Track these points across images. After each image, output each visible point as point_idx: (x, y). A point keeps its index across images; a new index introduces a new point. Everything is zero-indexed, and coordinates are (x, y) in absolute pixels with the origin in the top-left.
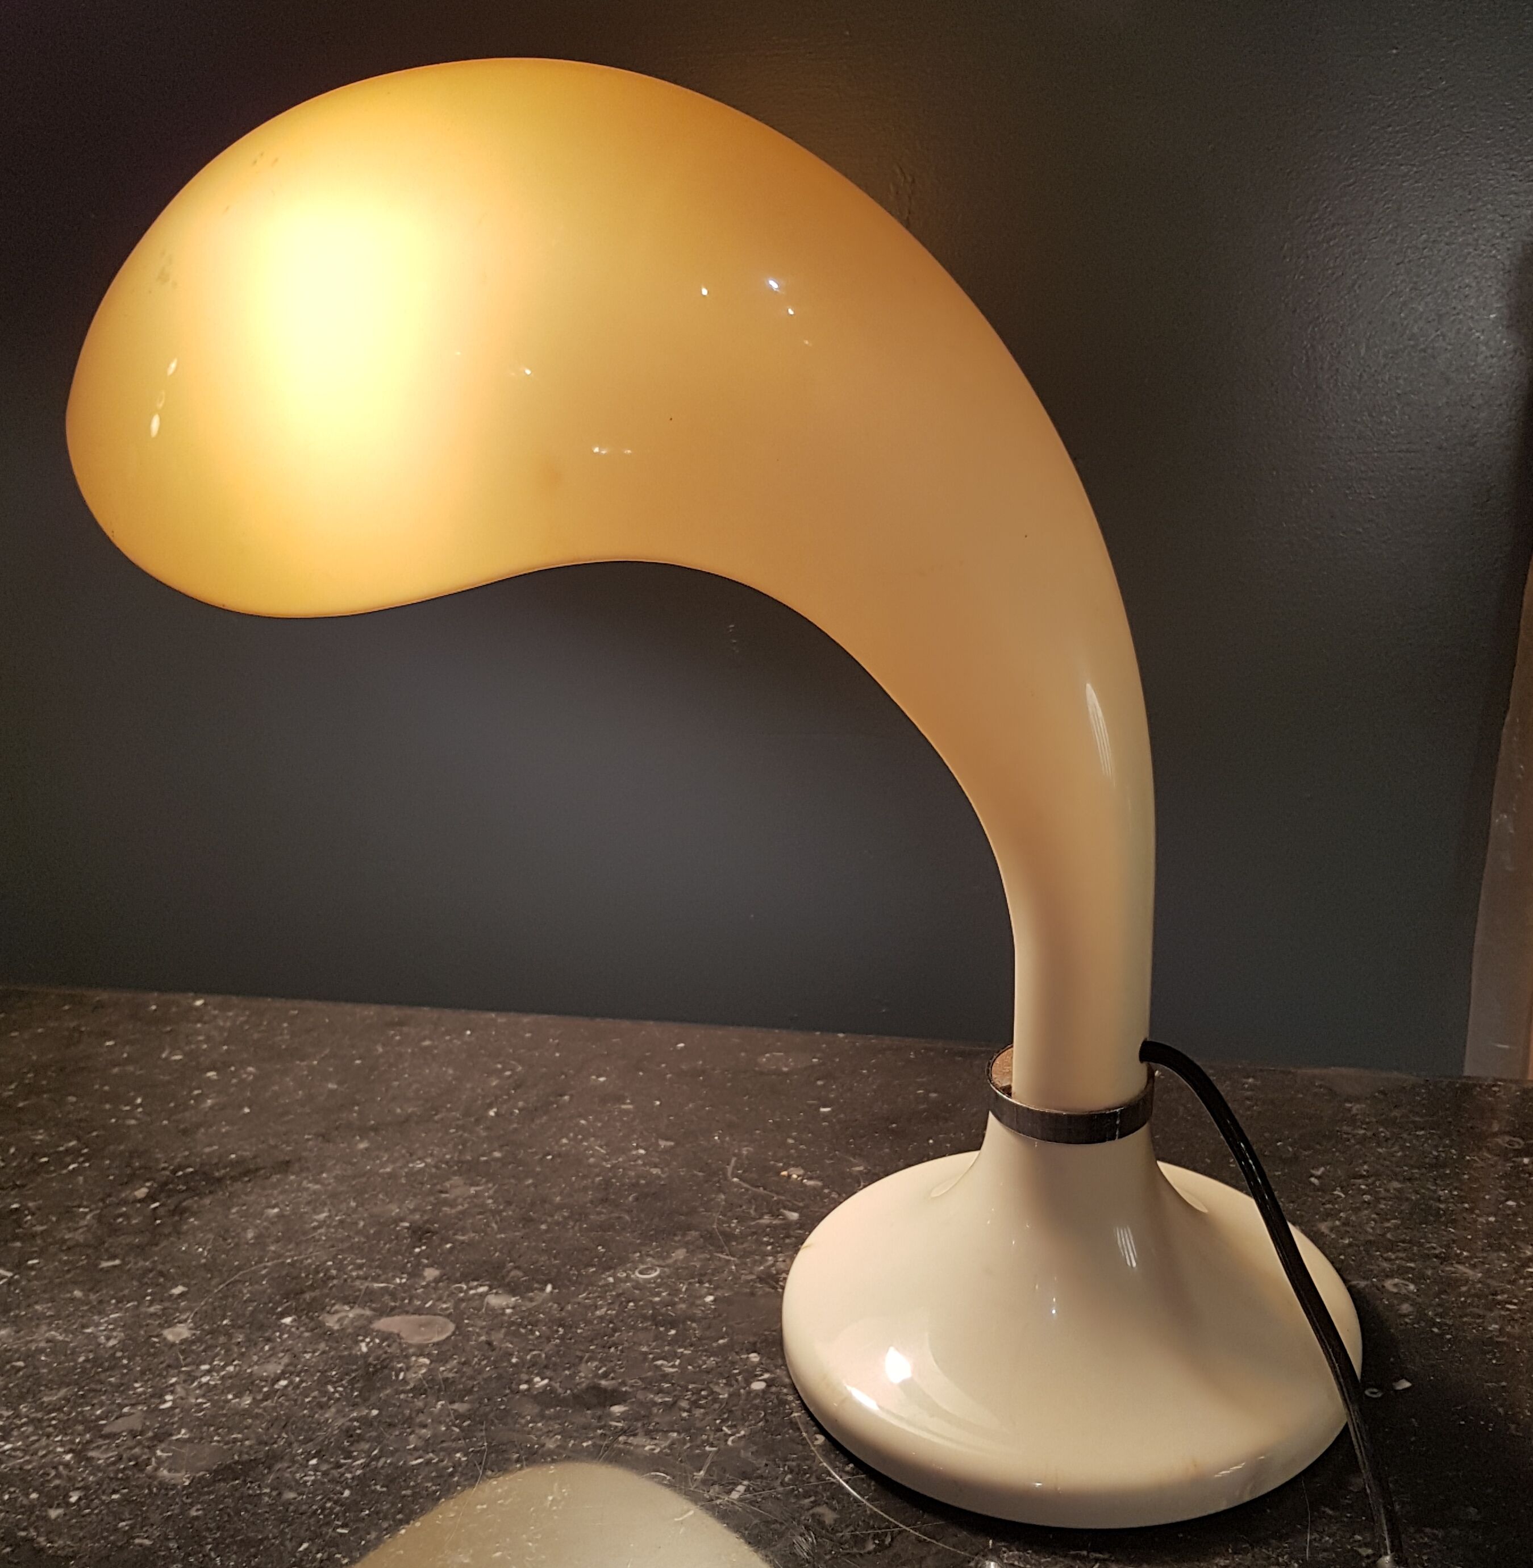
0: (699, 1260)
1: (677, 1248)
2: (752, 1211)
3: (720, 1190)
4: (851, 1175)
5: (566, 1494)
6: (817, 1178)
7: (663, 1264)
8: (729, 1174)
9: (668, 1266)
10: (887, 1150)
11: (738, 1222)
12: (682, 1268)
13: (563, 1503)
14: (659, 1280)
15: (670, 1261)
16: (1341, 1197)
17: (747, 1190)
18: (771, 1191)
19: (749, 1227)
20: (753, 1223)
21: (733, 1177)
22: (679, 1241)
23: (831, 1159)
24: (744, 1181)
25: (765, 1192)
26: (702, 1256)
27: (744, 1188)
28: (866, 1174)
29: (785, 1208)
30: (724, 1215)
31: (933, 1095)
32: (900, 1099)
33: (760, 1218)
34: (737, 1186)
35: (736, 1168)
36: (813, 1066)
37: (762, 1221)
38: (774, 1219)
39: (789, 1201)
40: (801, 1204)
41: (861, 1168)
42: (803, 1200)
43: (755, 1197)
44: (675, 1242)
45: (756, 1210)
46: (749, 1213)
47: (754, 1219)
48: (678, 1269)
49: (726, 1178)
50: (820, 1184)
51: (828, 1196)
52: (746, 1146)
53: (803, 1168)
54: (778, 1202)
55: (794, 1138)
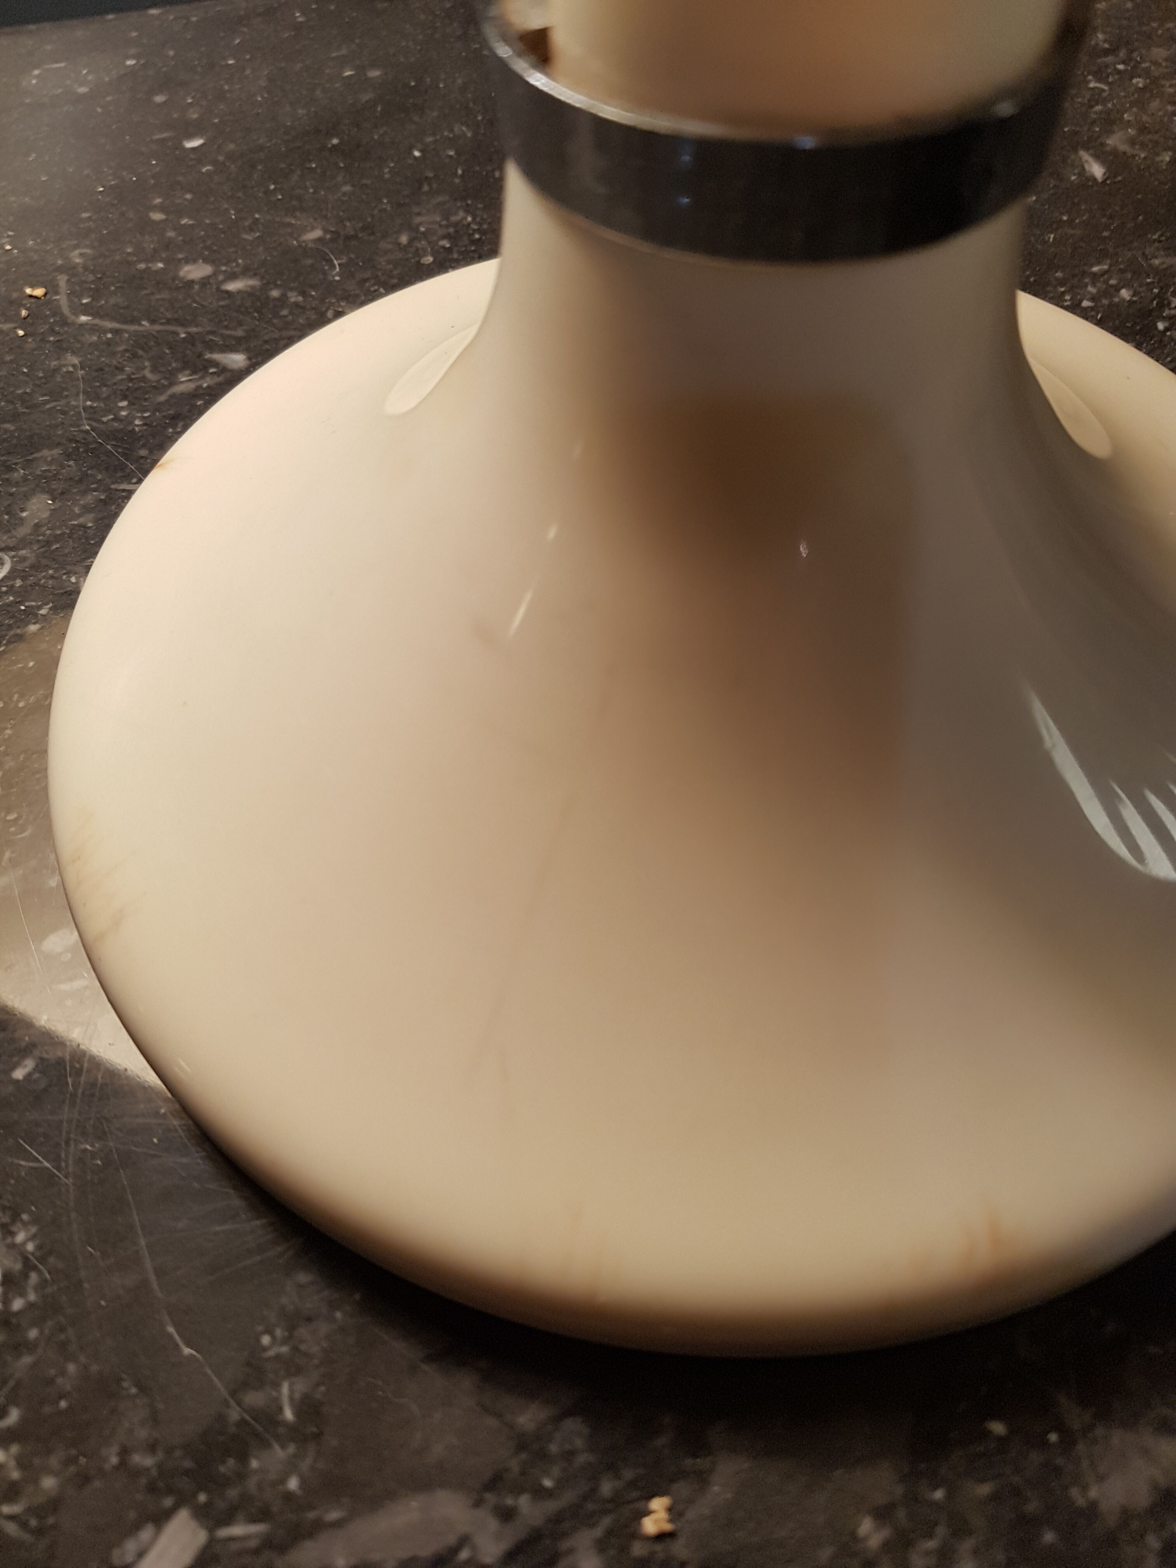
0: (86, 509)
1: (26, 497)
2: (148, 373)
3: (60, 348)
4: (305, 250)
5: (30, 1247)
6: (246, 272)
7: (12, 542)
8: (66, 310)
9: (23, 543)
10: (347, 188)
11: (131, 404)
12: (57, 538)
13: (34, 1277)
14: (18, 583)
15: (23, 531)
16: (1103, 91)
17: (115, 332)
18: (169, 322)
19: (158, 408)
20: (162, 398)
21: (77, 315)
22: (25, 479)
23: (251, 230)
24: (101, 317)
25: (157, 327)
26: (89, 499)
27: (111, 331)
28: (332, 240)
29: (212, 347)
30: (97, 397)
31: (374, 73)
32: (318, 93)
33: (171, 384)
34: (93, 329)
35: (73, 294)
36: (132, 73)
37: (178, 389)
38: (202, 378)
39: (213, 333)
40: (240, 333)
41: (317, 233)
42: (240, 324)
43: (141, 343)
44: (17, 484)
45: (154, 369)
46: (144, 379)
47: (158, 389)
48: (48, 543)
49: (64, 322)
50: (254, 282)
51: (282, 301)
52: (76, 247)
53: (206, 261)
54: (191, 339)
55: (161, 208)
